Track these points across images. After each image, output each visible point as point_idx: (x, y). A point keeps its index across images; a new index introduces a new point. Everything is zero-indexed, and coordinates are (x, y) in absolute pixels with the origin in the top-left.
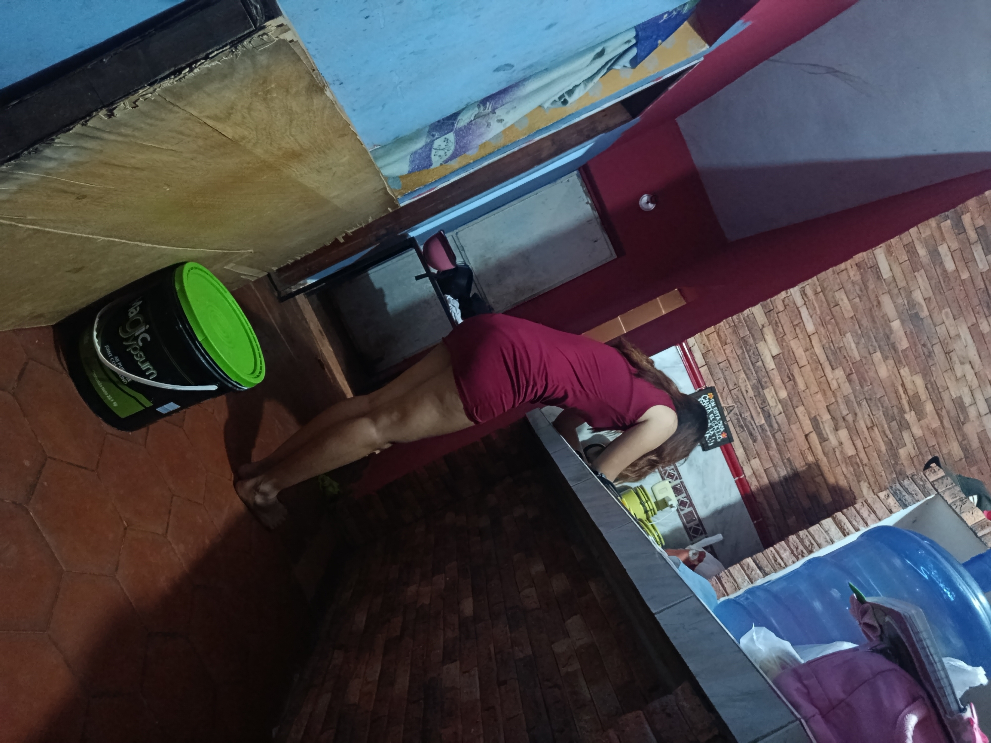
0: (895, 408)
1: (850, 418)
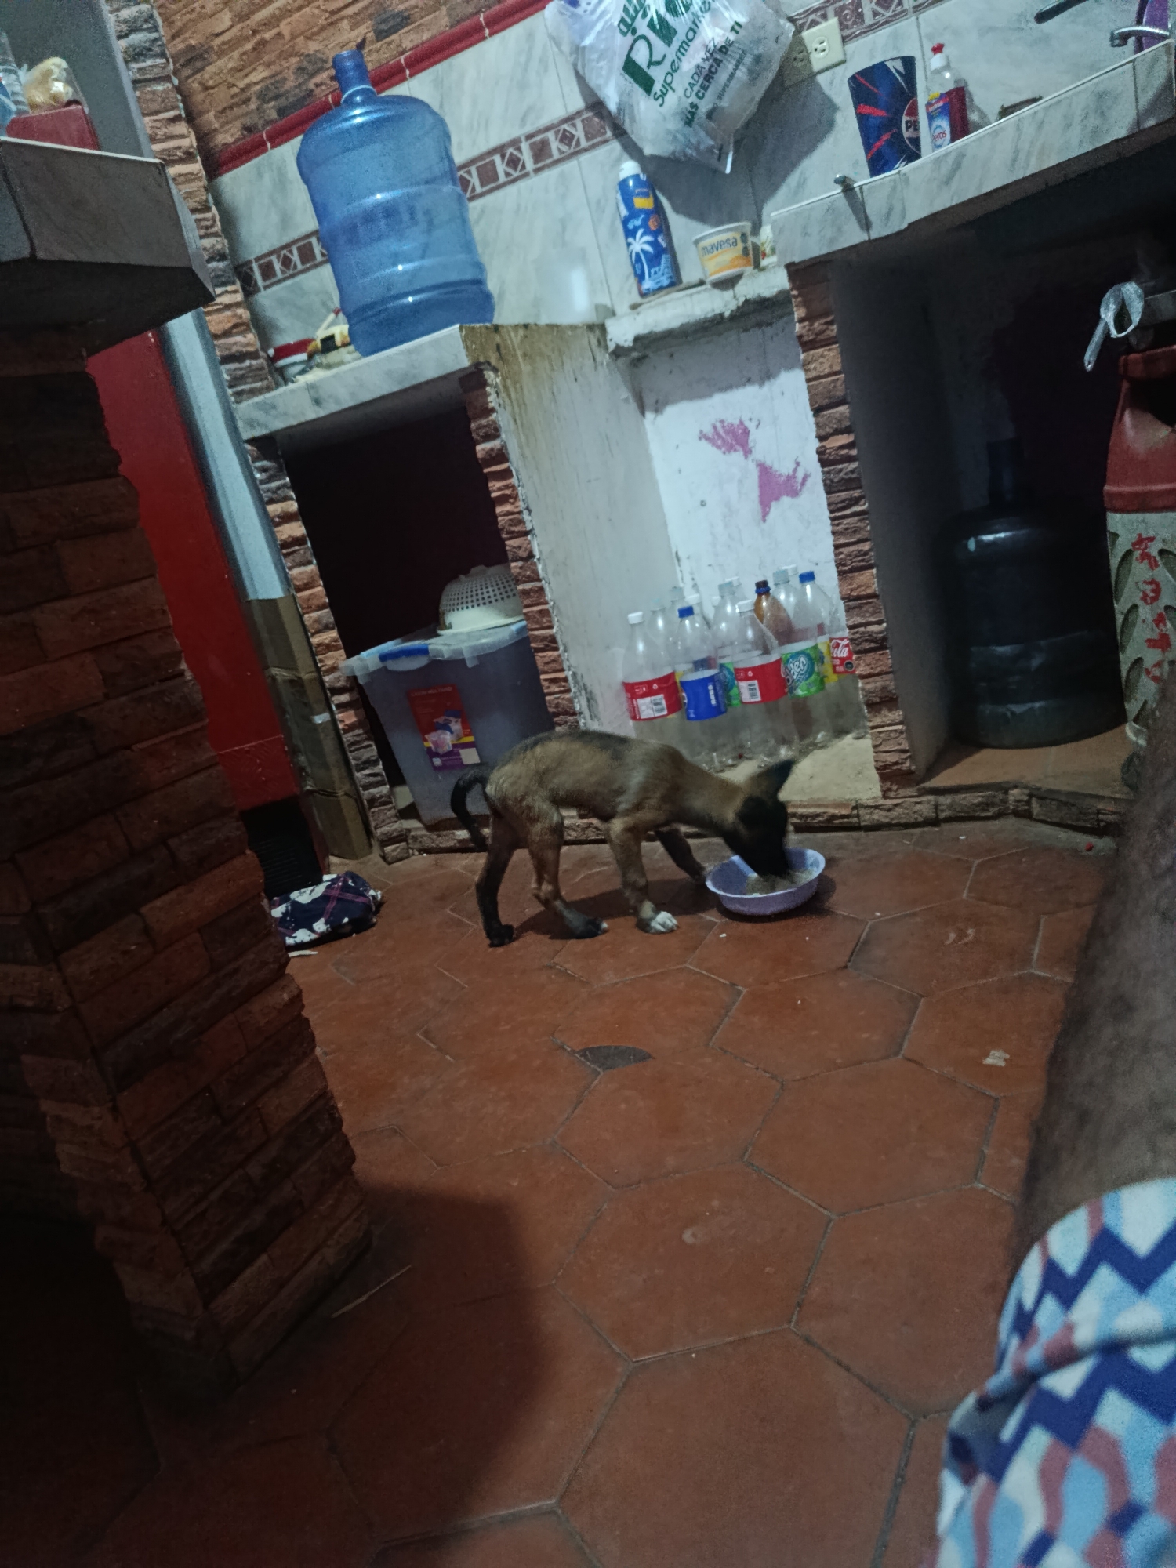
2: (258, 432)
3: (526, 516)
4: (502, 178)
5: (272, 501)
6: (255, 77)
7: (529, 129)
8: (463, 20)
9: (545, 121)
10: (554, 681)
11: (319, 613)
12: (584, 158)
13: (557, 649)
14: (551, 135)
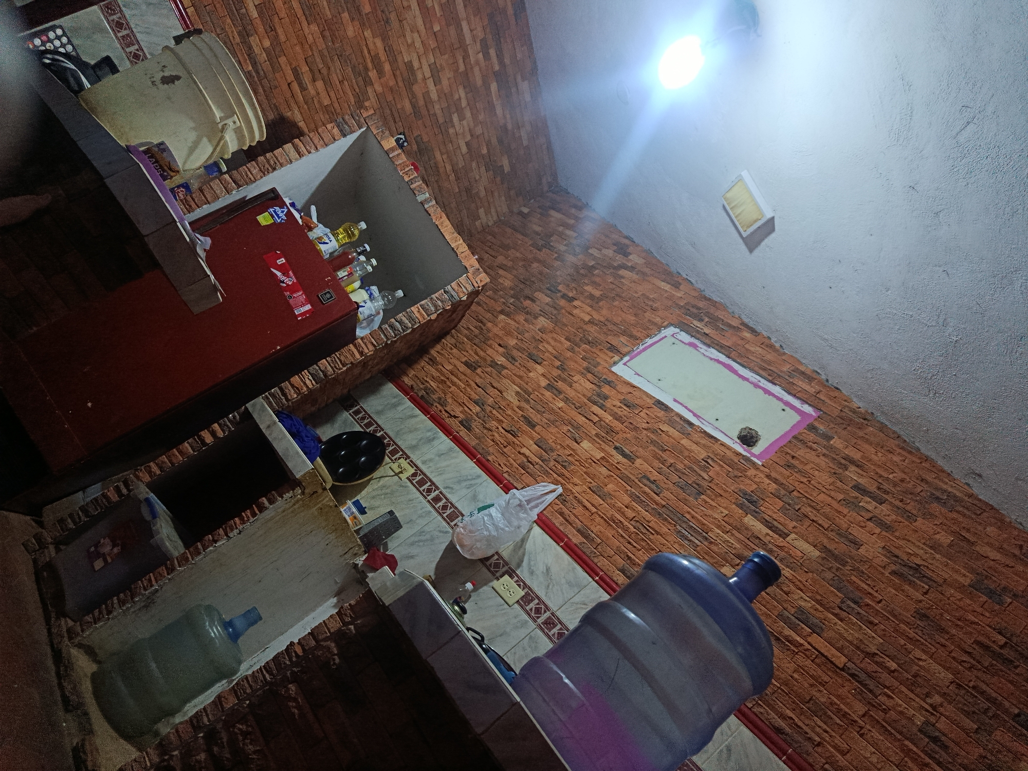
0: (361, 66)
1: (324, 71)
2: (250, 409)
3: (236, 531)
4: (421, 489)
5: (220, 425)
6: (432, 383)
7: (444, 491)
8: (476, 450)
9: (449, 496)
10: (150, 580)
11: (168, 461)
12: (440, 518)
13: (168, 574)
14: (444, 500)
